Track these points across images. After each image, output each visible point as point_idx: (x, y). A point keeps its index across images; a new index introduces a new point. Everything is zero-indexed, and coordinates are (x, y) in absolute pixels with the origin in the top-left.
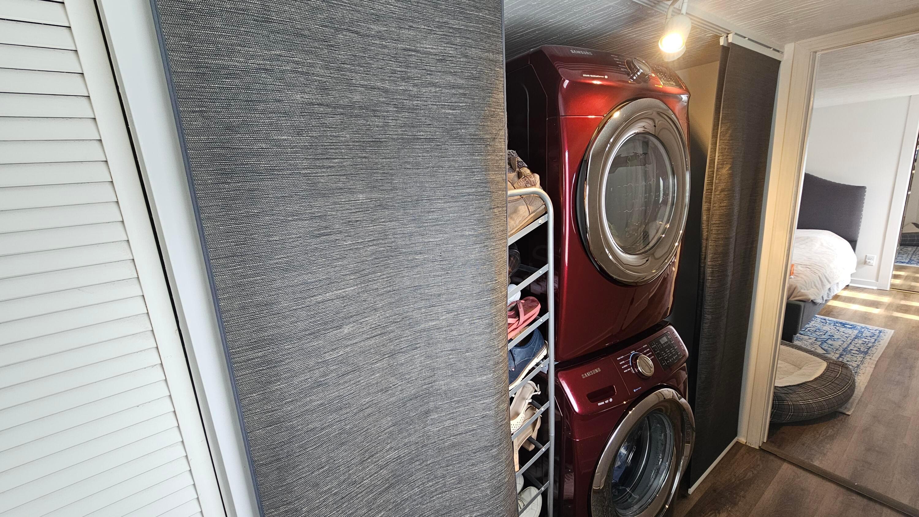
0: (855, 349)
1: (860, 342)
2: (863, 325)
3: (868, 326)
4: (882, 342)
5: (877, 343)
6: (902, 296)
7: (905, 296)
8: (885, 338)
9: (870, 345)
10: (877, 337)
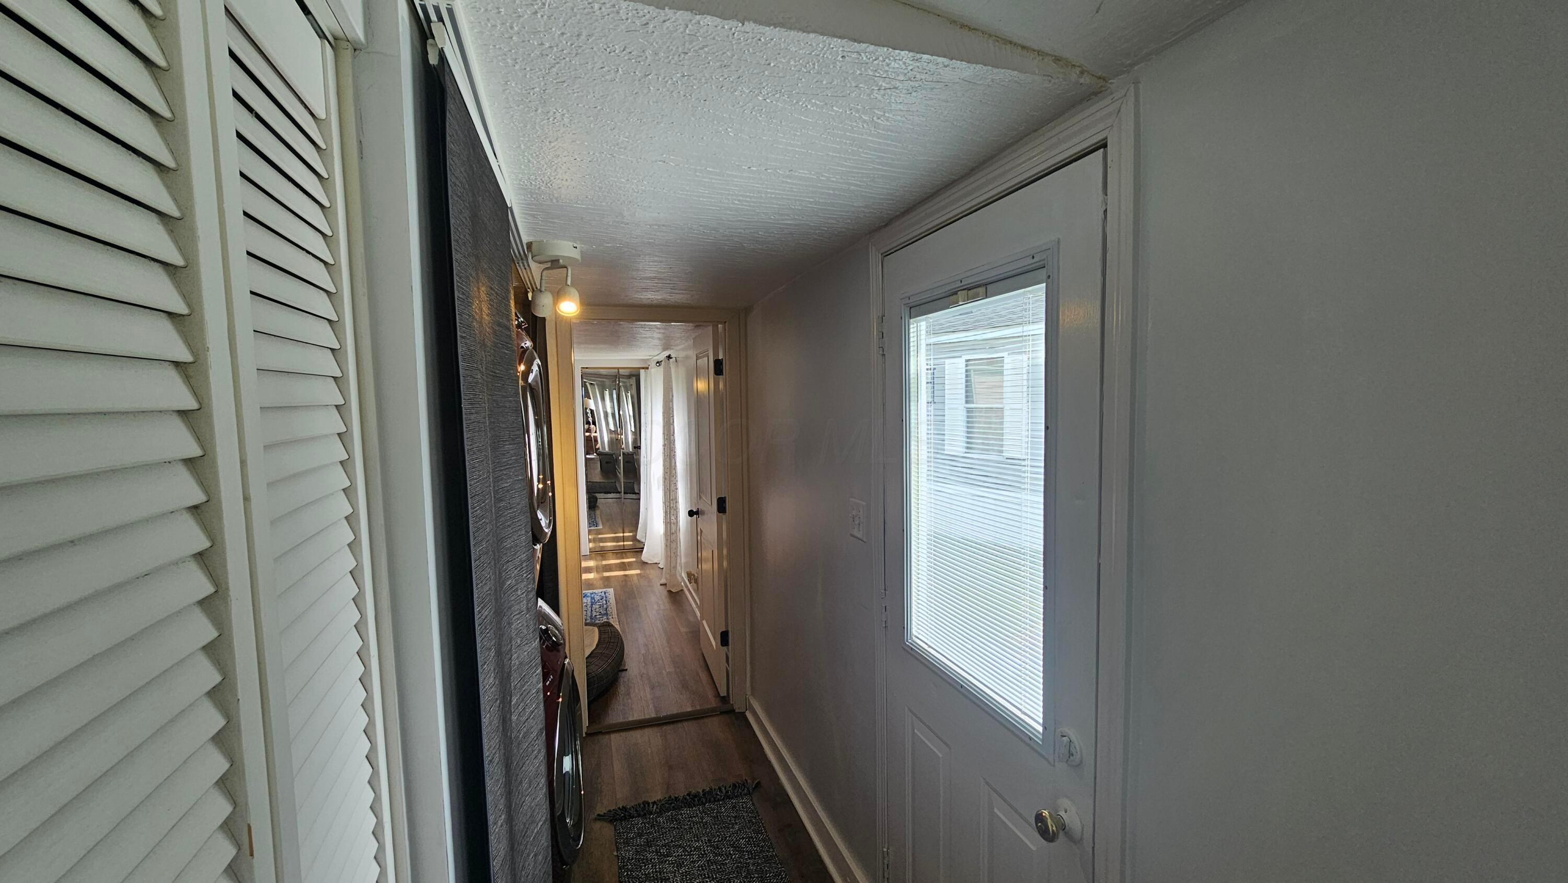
0: (598, 614)
1: (597, 607)
2: (591, 591)
3: (594, 591)
4: (611, 601)
5: (608, 604)
6: (600, 558)
7: (602, 556)
8: (610, 596)
9: (605, 606)
10: (605, 597)
